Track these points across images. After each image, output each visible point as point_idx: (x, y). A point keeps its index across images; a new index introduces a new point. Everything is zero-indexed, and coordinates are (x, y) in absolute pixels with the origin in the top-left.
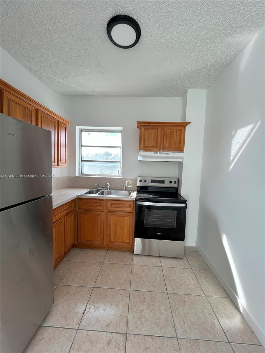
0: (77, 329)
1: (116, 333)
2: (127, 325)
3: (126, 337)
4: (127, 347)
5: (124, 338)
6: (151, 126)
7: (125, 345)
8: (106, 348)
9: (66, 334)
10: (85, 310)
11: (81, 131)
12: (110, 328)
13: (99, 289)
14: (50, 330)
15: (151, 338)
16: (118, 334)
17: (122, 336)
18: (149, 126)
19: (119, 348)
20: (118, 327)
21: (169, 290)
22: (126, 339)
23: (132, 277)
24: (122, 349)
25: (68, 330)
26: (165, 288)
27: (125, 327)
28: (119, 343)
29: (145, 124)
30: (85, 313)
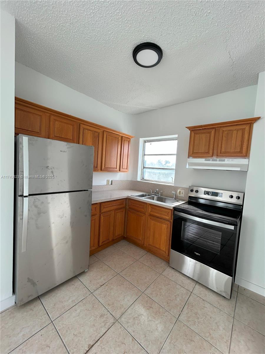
0: (92, 293)
1: (111, 314)
2: (122, 315)
3: (115, 322)
4: (111, 329)
5: (113, 321)
6: (202, 129)
7: (110, 326)
8: (98, 317)
9: (84, 291)
10: (103, 285)
11: (145, 142)
12: (109, 308)
13: (121, 277)
14: (80, 283)
15: (132, 339)
16: (111, 316)
17: (113, 319)
18: (200, 129)
19: (105, 324)
20: (115, 311)
21: (181, 318)
22: (114, 323)
23: (153, 284)
24: (107, 327)
25: (87, 289)
26: (178, 313)
27: (119, 315)
28: (108, 321)
29: (196, 129)
30: (102, 286)
